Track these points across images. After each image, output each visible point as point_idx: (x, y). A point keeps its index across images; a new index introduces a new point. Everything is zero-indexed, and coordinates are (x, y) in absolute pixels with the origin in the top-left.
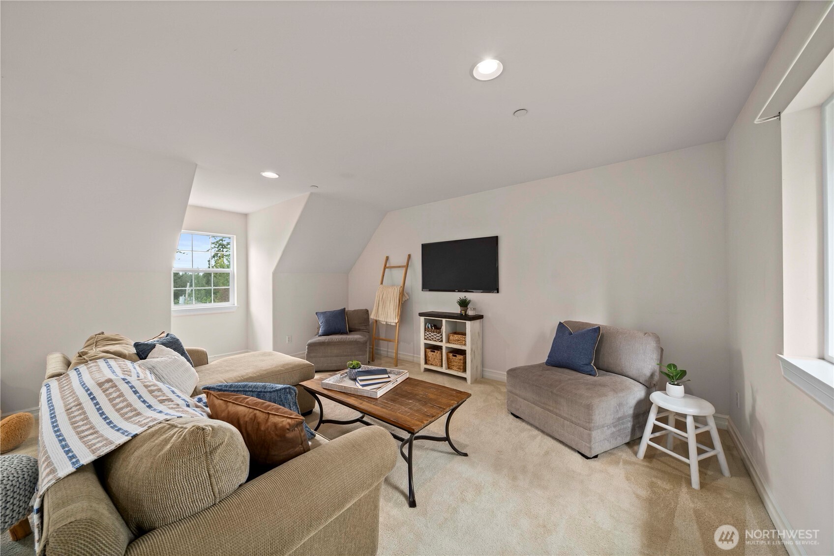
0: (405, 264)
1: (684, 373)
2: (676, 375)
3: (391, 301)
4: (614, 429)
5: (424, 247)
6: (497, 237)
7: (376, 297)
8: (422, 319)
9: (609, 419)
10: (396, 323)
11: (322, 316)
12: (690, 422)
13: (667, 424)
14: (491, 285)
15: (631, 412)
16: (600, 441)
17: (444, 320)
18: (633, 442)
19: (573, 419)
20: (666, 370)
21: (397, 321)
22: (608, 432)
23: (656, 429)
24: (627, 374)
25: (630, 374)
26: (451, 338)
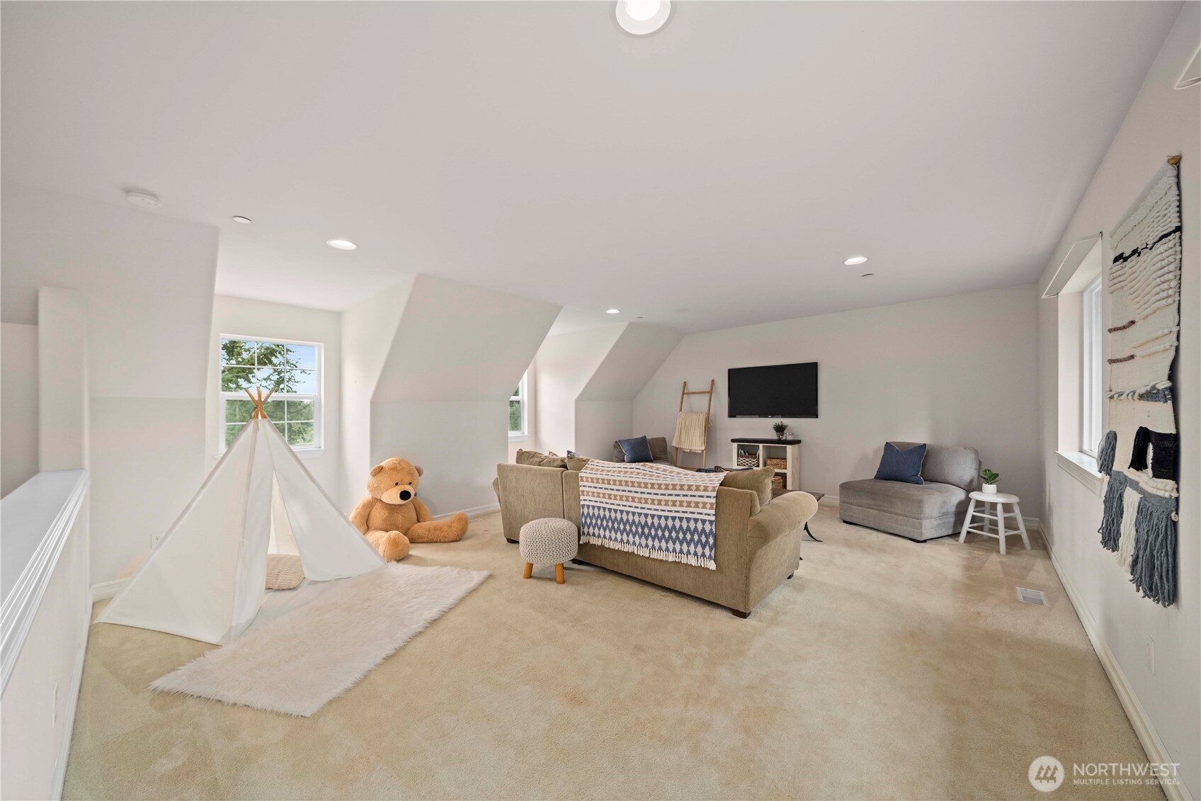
0: (709, 390)
1: (997, 475)
2: (991, 478)
3: (696, 428)
4: (939, 522)
5: (731, 372)
6: (816, 363)
7: (678, 425)
8: (735, 445)
9: (936, 513)
10: (703, 451)
11: (626, 444)
12: (999, 507)
13: (983, 531)
14: (810, 410)
15: (953, 509)
16: (929, 528)
17: (761, 446)
18: (955, 535)
19: (907, 513)
20: (982, 474)
21: (703, 448)
22: (935, 523)
23: (974, 519)
24: (950, 482)
25: (953, 481)
26: (769, 462)
